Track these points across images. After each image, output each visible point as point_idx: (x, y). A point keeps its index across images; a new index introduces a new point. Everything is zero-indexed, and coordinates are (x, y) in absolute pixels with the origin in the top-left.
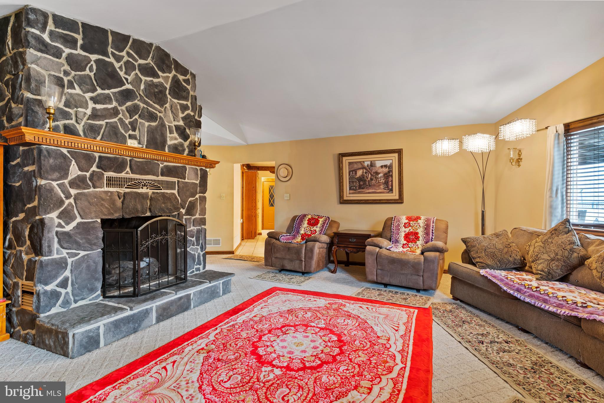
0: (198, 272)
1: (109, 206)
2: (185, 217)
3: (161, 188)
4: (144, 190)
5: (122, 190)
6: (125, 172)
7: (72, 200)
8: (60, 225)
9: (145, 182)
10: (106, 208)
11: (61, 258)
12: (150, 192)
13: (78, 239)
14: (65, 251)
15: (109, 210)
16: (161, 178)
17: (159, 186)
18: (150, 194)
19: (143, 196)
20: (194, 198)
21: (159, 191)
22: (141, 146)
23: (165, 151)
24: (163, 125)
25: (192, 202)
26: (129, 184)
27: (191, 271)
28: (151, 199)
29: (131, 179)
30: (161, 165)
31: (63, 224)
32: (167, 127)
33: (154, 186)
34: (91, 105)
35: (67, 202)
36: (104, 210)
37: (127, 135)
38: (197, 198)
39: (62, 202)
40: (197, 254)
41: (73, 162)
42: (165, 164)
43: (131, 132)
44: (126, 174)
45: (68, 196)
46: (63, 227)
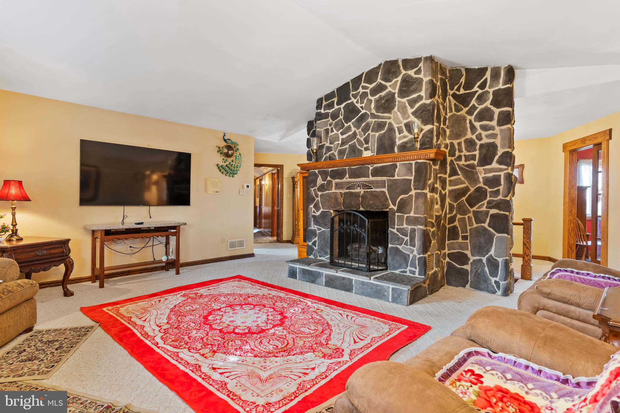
0: (412, 275)
1: (335, 202)
2: (397, 214)
3: (372, 187)
4: (358, 190)
5: (343, 191)
6: (345, 178)
7: (319, 199)
8: (314, 212)
9: (359, 184)
10: (333, 203)
11: (314, 230)
12: (362, 191)
13: (319, 220)
14: (316, 226)
15: (334, 204)
16: (371, 178)
17: (370, 185)
18: (362, 192)
19: (357, 195)
20: (408, 195)
21: (369, 190)
22: (373, 154)
23: (395, 153)
24: (391, 129)
25: (404, 200)
26: (348, 186)
27: (403, 270)
28: (362, 197)
29: (349, 183)
30: (371, 168)
31: (315, 211)
32: (396, 129)
33: (365, 186)
34: (341, 137)
35: (317, 199)
36: (332, 204)
37: (363, 149)
38: (411, 196)
39: (314, 199)
40: (411, 256)
41: (320, 177)
42: (375, 166)
43: (365, 146)
44: (347, 179)
45: (317, 196)
46: (315, 213)
